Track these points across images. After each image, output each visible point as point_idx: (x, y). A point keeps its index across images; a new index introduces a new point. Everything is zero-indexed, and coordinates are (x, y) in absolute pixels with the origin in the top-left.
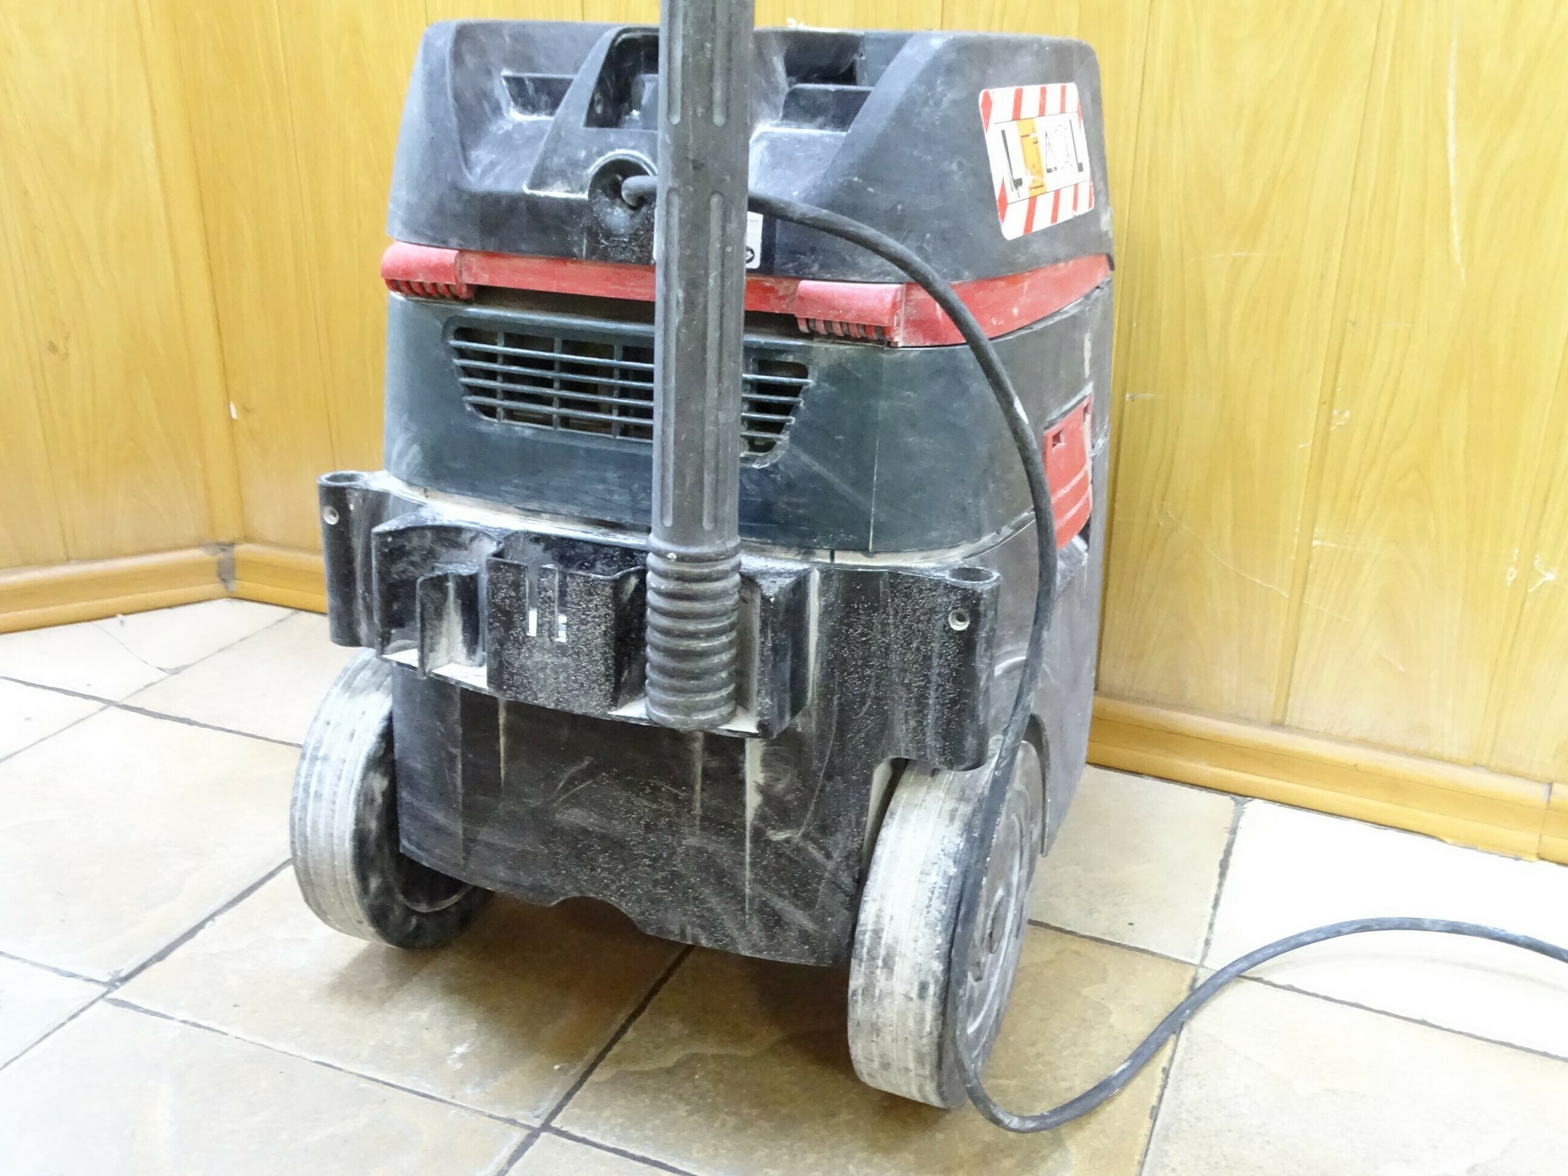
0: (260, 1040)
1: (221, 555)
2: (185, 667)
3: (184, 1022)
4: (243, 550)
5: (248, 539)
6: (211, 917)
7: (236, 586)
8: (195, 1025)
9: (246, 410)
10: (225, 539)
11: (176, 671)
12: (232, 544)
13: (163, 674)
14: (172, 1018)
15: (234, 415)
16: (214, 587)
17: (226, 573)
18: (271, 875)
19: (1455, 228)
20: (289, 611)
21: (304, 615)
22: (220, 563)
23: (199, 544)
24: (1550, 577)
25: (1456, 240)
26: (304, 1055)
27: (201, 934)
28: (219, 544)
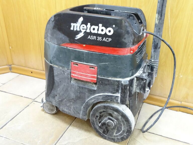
0: (14, 140)
1: (10, 66)
2: (5, 83)
3: (5, 138)
4: (13, 66)
5: (13, 64)
6: (8, 122)
7: (12, 71)
8: (6, 138)
9: (12, 47)
10: (10, 64)
11: (4, 84)
12: (11, 65)
13: (2, 85)
14: (3, 137)
15: (11, 48)
16: (9, 71)
17: (10, 69)
18: (16, 116)
19: (170, 32)
20: (19, 74)
21: (21, 75)
22: (10, 68)
23: (7, 65)
24: (181, 76)
25: (170, 33)
26: (20, 142)
27: (7, 124)
28: (9, 65)
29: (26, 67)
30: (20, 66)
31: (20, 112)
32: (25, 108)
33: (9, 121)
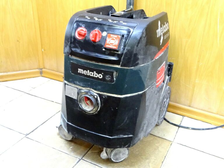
0: (45, 144)
1: (41, 70)
4: (44, 70)
5: (44, 68)
7: (43, 75)
8: (37, 141)
9: (44, 50)
10: (41, 68)
11: (34, 88)
14: (34, 140)
16: (39, 75)
17: (41, 73)
20: (50, 79)
21: (52, 80)
22: (40, 71)
23: (37, 69)
26: (51, 147)
27: (38, 128)
29: (58, 71)
30: (52, 70)
31: (51, 117)
32: (57, 113)
33: (40, 126)
